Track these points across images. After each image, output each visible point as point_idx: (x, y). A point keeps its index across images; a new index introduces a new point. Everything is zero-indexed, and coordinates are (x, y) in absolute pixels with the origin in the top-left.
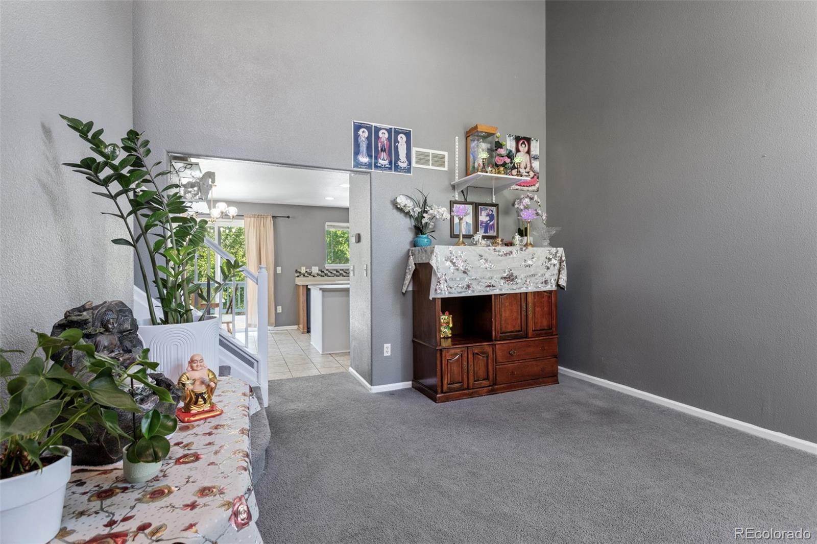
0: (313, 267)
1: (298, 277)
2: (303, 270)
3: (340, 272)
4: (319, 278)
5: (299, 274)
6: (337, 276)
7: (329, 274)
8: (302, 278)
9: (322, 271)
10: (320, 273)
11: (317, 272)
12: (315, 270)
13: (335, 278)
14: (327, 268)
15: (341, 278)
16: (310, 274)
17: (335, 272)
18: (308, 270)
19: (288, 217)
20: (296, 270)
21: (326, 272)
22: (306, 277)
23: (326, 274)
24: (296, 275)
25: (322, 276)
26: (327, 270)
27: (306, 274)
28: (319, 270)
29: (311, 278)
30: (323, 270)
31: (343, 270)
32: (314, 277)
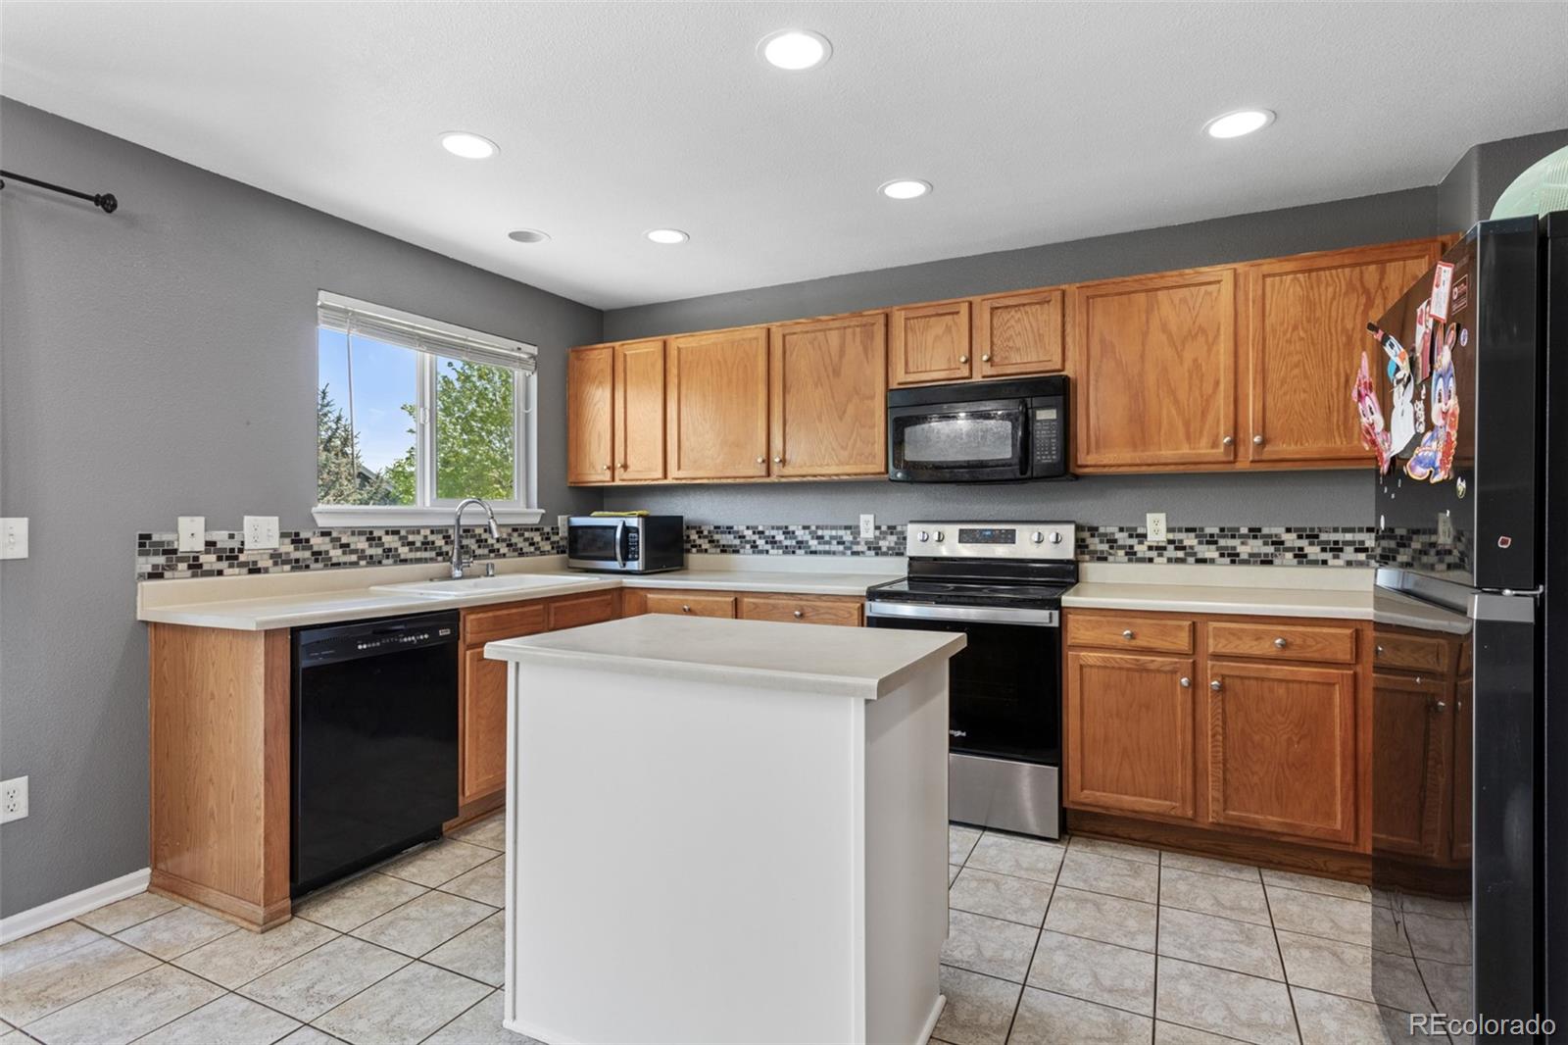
0: (248, 520)
1: (156, 575)
2: (190, 535)
3: (386, 539)
4: (283, 576)
5: (161, 560)
6: (372, 561)
7: (336, 554)
8: (180, 582)
9: (297, 541)
10: (287, 548)
11: (274, 542)
12: (261, 533)
13: (365, 572)
14: (323, 522)
15: (389, 570)
16: (231, 556)
17: (361, 544)
18: (221, 537)
19: (107, 203)
20: (145, 538)
21: (318, 542)
22: (210, 573)
23: (316, 554)
24: (145, 564)
25: (297, 565)
26: (325, 534)
27: (209, 560)
28: (283, 535)
29: (235, 577)
30: (303, 536)
31: (396, 532)
32: (254, 570)
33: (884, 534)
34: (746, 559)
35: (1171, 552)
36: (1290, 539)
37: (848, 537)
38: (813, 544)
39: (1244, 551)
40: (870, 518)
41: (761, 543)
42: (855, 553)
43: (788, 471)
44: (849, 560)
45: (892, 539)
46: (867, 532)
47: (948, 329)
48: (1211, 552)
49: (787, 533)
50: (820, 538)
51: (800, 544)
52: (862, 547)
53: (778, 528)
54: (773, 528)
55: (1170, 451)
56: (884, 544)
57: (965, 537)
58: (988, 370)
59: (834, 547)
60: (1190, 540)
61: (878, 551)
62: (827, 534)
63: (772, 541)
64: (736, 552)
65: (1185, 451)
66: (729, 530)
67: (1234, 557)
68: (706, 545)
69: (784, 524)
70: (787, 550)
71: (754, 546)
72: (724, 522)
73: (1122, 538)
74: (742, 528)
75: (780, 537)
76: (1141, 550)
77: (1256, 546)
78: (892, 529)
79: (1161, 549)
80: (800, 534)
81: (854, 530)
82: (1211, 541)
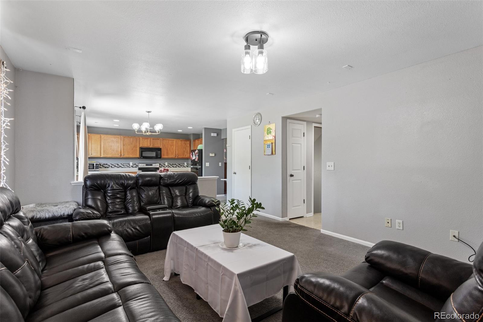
33: (134, 165)
34: (110, 168)
35: (168, 166)
36: (178, 165)
37: (128, 165)
38: (122, 166)
39: (174, 166)
40: (132, 163)
41: (113, 166)
42: (129, 167)
43: (124, 156)
44: (128, 168)
45: (135, 166)
46: (131, 164)
47: (147, 141)
48: (171, 166)
49: (118, 165)
50: (124, 165)
51: (120, 166)
52: (131, 167)
53: (116, 164)
54: (115, 164)
55: (170, 156)
56: (134, 166)
57: (146, 165)
58: (152, 146)
59: (126, 166)
60: (169, 165)
61: (133, 167)
62: (125, 165)
63: (115, 166)
64: (108, 168)
65: (171, 156)
66: (107, 164)
67: (173, 167)
68: (101, 167)
69: (117, 163)
70: (118, 167)
71: (112, 167)
72: (105, 163)
73: (163, 165)
74: (109, 164)
75: (116, 165)
76: (165, 166)
77: (175, 166)
78: (135, 164)
79: (167, 166)
80: (120, 165)
81: (129, 164)
82: (171, 165)
